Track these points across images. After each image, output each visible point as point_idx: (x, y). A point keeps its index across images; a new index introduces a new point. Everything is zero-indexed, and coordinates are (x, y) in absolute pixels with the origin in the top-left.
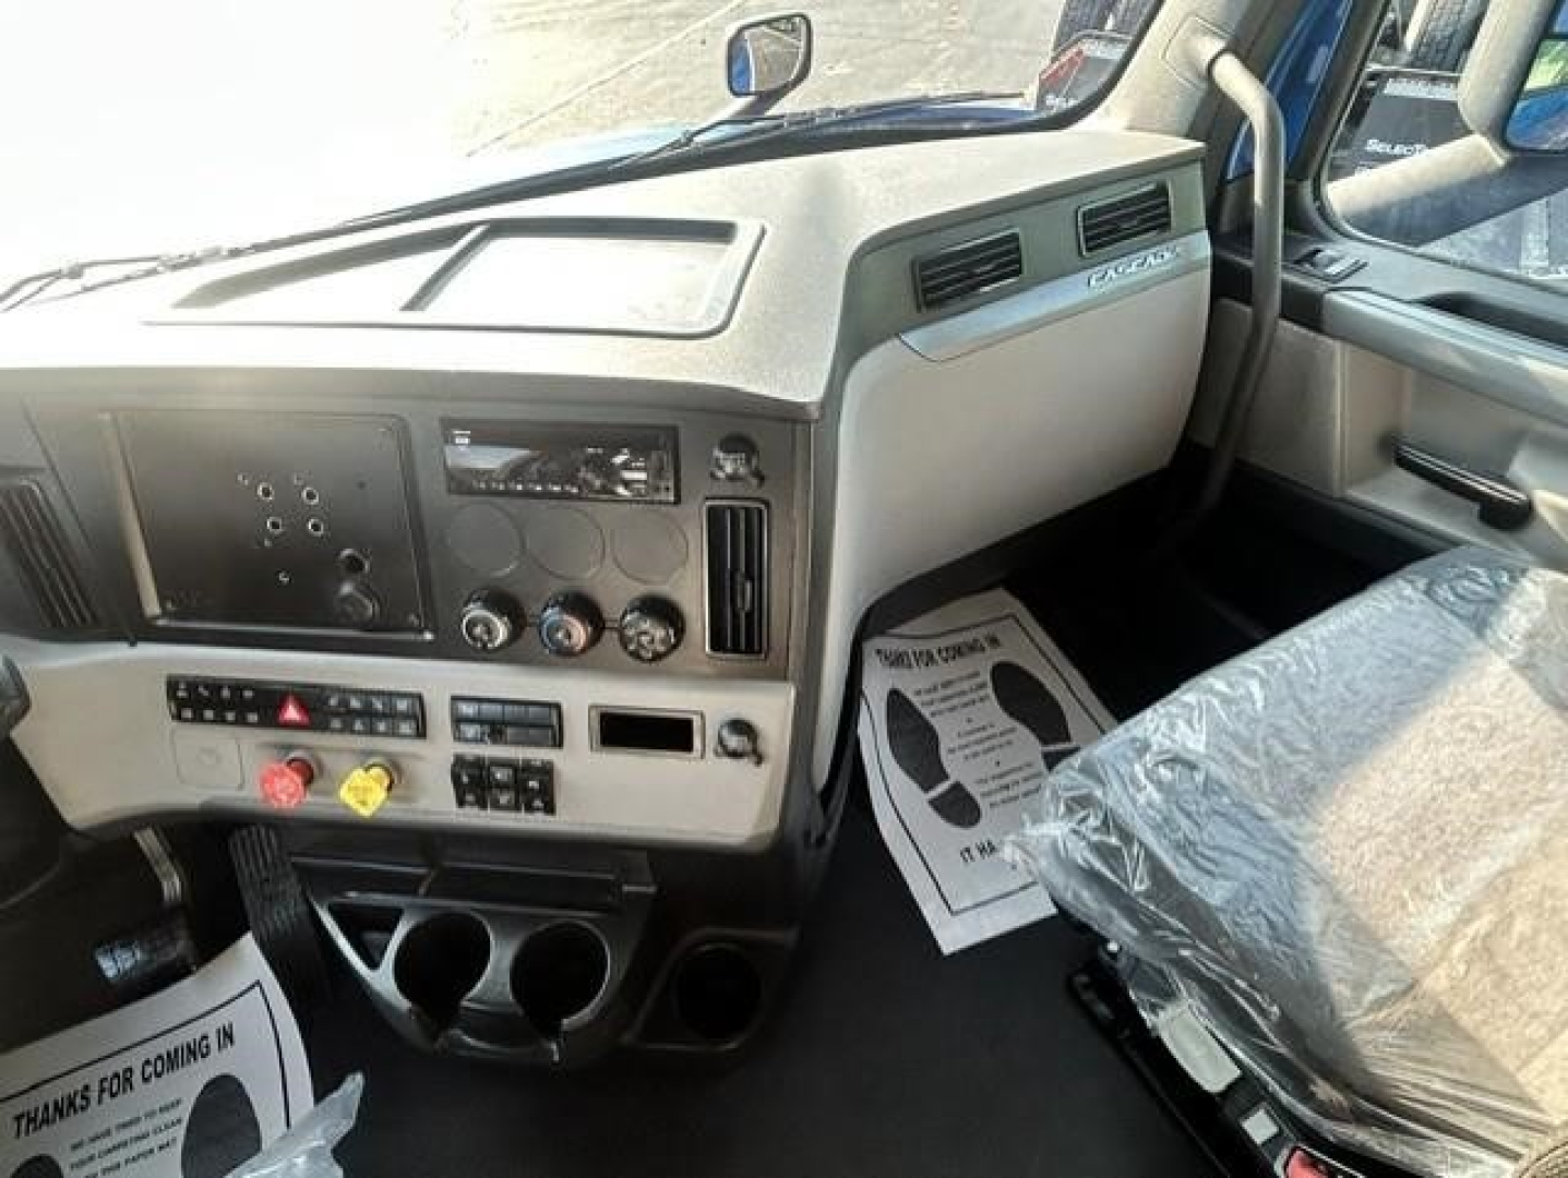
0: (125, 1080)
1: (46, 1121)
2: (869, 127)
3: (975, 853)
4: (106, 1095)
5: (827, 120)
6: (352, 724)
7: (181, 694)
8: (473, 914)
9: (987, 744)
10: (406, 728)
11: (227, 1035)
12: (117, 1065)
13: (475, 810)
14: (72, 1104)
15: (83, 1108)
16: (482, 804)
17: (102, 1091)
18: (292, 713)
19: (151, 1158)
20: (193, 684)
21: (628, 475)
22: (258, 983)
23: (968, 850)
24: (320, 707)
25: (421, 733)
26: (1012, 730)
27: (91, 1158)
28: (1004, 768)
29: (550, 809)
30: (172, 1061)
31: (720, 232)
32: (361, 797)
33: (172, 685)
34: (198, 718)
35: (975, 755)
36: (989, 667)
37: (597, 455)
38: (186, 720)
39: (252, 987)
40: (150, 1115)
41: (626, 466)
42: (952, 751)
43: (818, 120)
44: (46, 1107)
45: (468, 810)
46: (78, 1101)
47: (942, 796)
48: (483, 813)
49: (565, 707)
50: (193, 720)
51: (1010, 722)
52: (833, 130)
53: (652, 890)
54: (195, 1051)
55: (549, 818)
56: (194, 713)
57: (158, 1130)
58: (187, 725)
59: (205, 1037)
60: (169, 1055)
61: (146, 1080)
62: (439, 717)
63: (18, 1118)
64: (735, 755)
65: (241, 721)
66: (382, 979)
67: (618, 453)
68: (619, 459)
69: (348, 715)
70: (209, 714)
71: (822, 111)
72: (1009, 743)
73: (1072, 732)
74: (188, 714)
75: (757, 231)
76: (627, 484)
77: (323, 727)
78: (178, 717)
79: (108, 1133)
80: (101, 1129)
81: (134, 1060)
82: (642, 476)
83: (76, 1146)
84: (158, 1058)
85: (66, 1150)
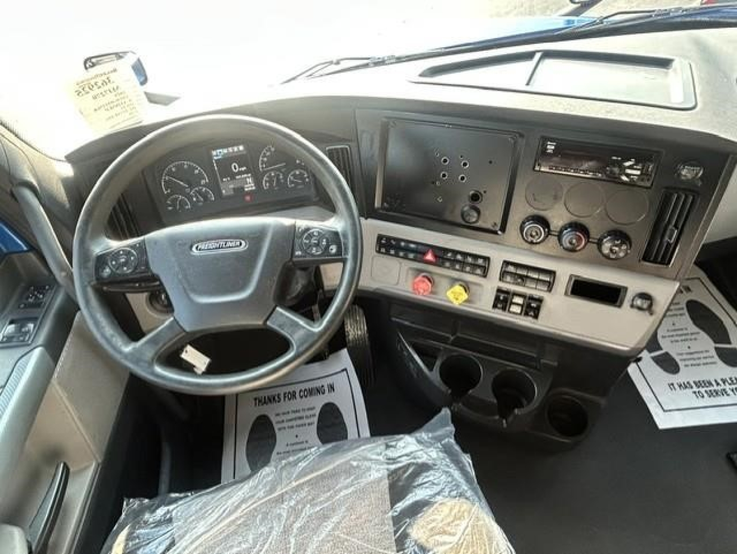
0: (293, 395)
1: (265, 402)
2: (699, 18)
3: (676, 386)
4: (287, 399)
5: (676, 14)
6: (455, 266)
7: (383, 242)
8: (472, 357)
9: (683, 337)
10: (479, 271)
11: (332, 388)
12: (291, 389)
13: (500, 311)
14: (274, 399)
15: (279, 402)
16: (504, 309)
17: (285, 397)
18: (429, 257)
19: (304, 428)
20: (389, 239)
21: (629, 171)
22: (345, 370)
23: (672, 384)
24: (442, 256)
25: (485, 275)
26: (698, 333)
27: (283, 421)
28: (692, 351)
29: (536, 316)
30: (311, 392)
31: (664, 63)
32: (456, 296)
33: (380, 238)
34: (387, 253)
35: (677, 341)
36: (685, 301)
37: (617, 160)
38: (382, 253)
39: (343, 370)
40: (304, 410)
41: (631, 167)
42: (663, 337)
43: (671, 14)
44: (265, 398)
45: (497, 310)
46: (276, 398)
47: (659, 356)
48: (504, 313)
49: (557, 274)
50: (385, 254)
51: (696, 329)
52: (679, 20)
53: (556, 364)
54: (319, 391)
55: (534, 320)
56: (386, 250)
57: (307, 417)
58: (382, 255)
59: (323, 386)
60: (309, 390)
61: (301, 397)
62: (495, 269)
63: (255, 399)
64: (640, 309)
65: (405, 257)
66: (434, 376)
67: (629, 160)
68: (627, 164)
69: (454, 262)
70: (392, 252)
71: (675, 9)
72: (695, 339)
73: (732, 340)
74: (383, 250)
75: (689, 66)
76: (628, 175)
77: (441, 265)
78: (379, 252)
79: (288, 413)
80: (286, 411)
81: (297, 388)
82: (638, 173)
83: (278, 415)
84: (305, 390)
85: (274, 415)
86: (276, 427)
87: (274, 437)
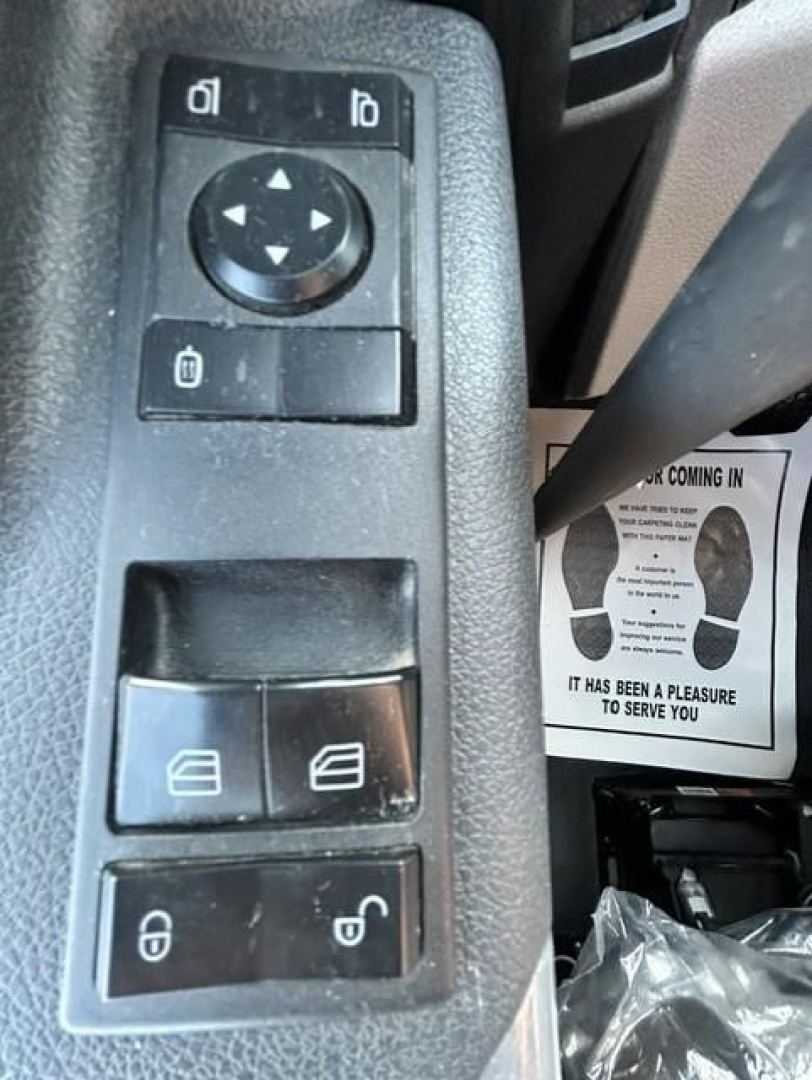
0: (657, 474)
11: (737, 478)
19: (671, 543)
30: (695, 477)
39: (784, 451)
40: (674, 510)
54: (712, 478)
57: (679, 524)
59: (719, 470)
60: (690, 469)
61: (673, 482)
79: (644, 508)
80: (641, 504)
83: (624, 508)
84: (682, 469)
85: (617, 507)
86: (620, 529)
87: (614, 547)
